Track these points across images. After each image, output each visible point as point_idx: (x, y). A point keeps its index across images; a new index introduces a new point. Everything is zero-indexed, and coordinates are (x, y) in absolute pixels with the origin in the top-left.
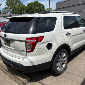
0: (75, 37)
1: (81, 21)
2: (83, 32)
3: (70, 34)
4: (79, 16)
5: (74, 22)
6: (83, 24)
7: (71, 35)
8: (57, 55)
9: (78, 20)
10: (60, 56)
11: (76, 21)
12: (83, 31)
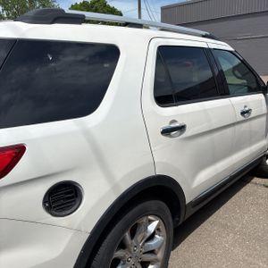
0: (207, 138)
1: (236, 72)
2: (242, 118)
3: (182, 128)
4: (231, 49)
5: (207, 74)
6: (245, 81)
7: (187, 133)
8: (109, 237)
9: (226, 66)
10: (127, 235)
11: (217, 72)
12: (243, 113)
